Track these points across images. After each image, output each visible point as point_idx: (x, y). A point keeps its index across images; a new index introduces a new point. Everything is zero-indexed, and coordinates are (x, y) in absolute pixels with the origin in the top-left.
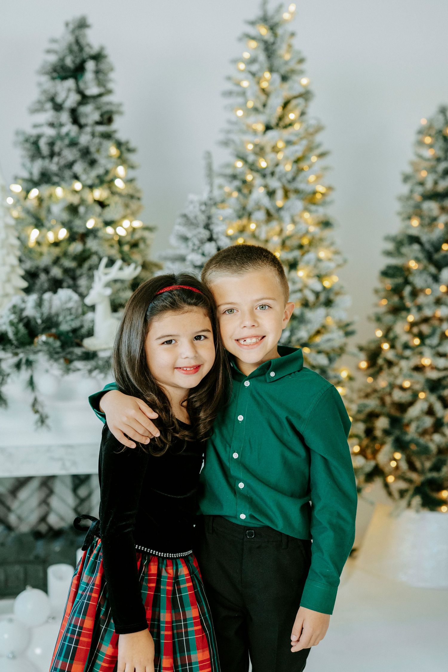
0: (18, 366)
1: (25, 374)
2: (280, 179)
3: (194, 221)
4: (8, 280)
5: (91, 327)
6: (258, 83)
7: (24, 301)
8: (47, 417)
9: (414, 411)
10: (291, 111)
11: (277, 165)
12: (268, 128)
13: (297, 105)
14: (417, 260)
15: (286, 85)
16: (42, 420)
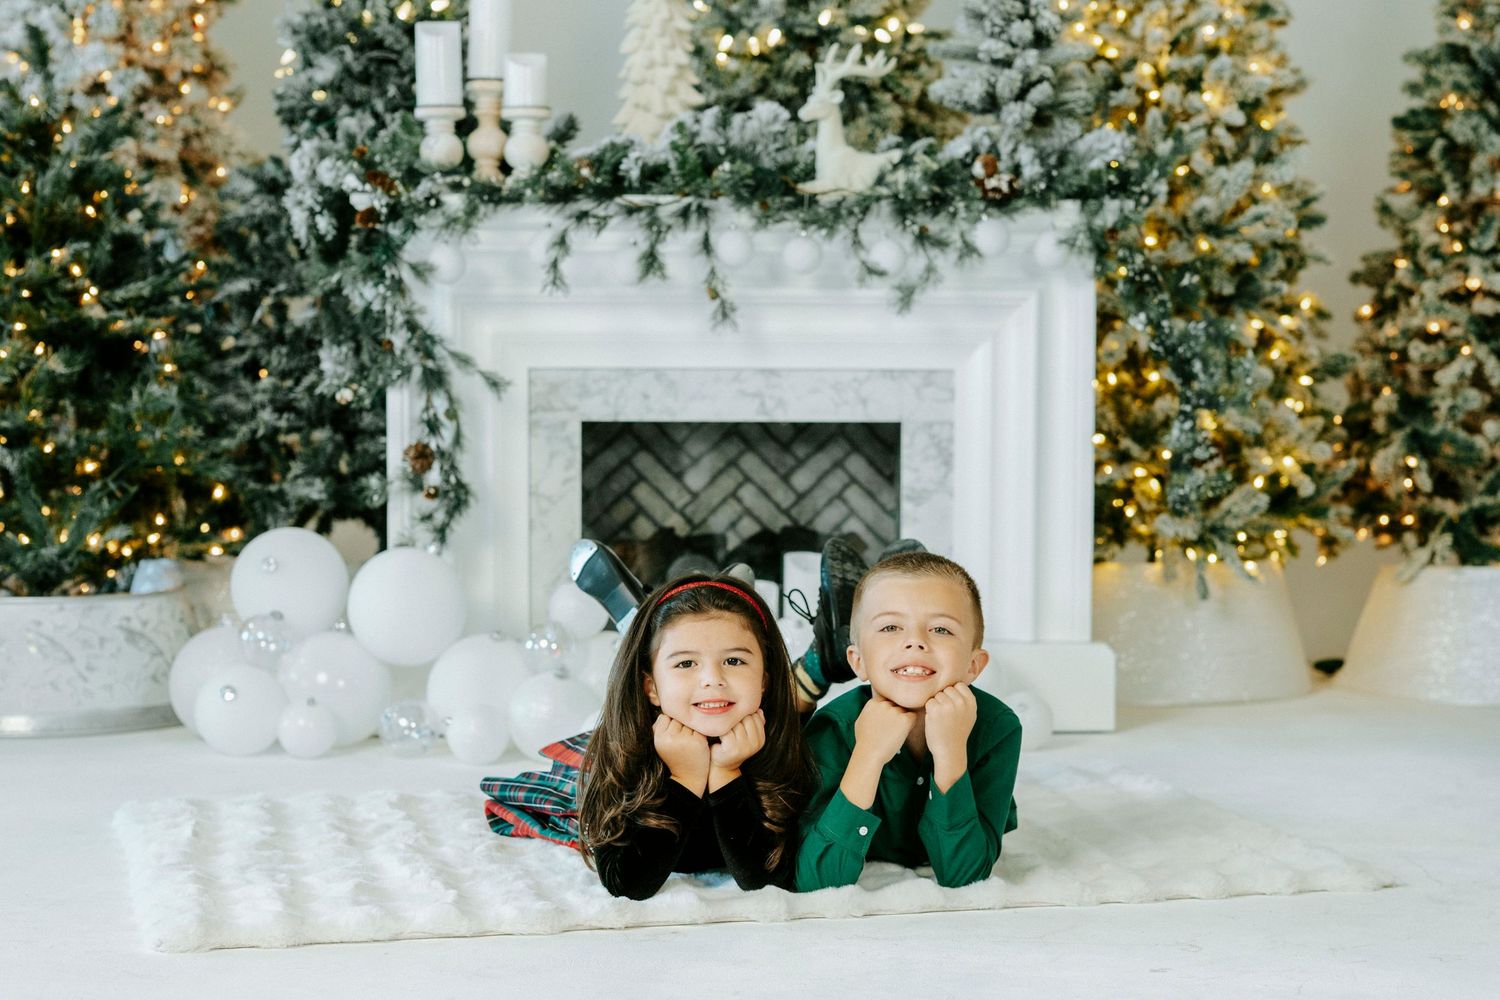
0: (685, 214)
1: (693, 235)
4: (671, 92)
5: (809, 161)
7: (697, 121)
8: (733, 310)
9: (1446, 377)
14: (1458, 88)
16: (725, 312)
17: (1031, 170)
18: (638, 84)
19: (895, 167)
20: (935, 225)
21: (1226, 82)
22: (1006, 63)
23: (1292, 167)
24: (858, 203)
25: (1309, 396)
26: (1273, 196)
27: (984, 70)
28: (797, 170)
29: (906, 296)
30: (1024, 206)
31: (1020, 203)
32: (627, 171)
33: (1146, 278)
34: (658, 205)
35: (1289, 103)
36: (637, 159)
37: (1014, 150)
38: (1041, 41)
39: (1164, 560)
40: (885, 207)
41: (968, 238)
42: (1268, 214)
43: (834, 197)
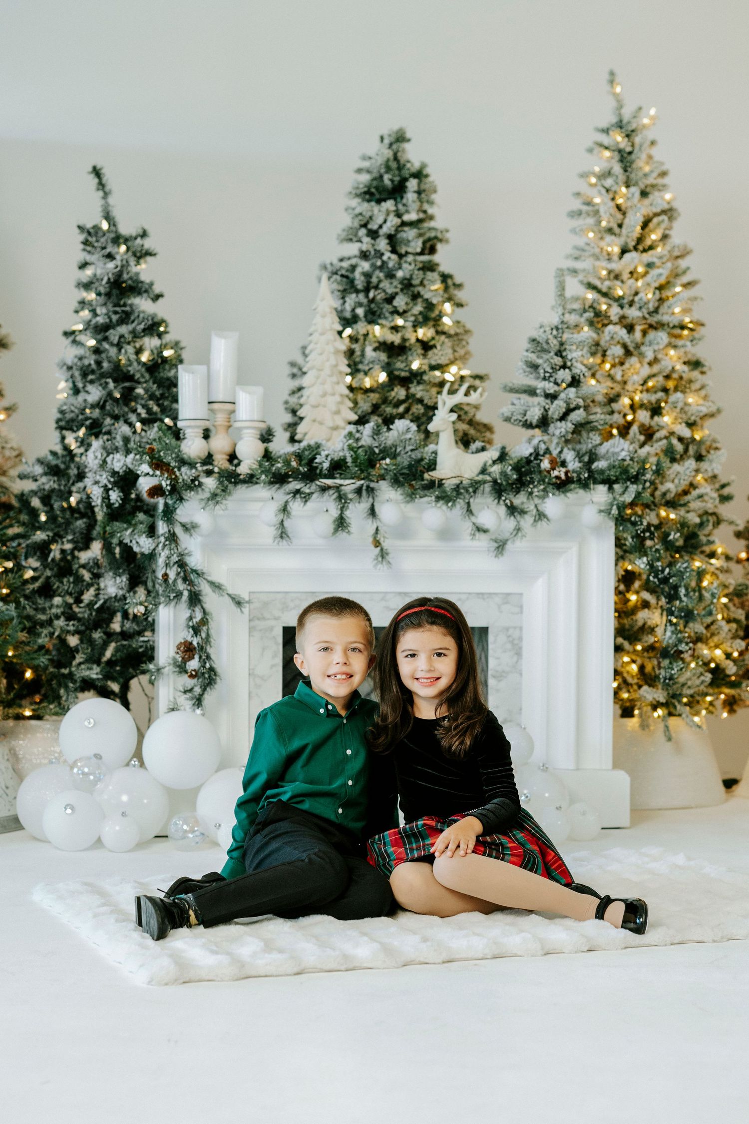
0: (359, 491)
1: (365, 505)
2: (640, 308)
3: (545, 346)
4: (338, 412)
5: (432, 458)
6: (613, 199)
7: (358, 431)
8: (387, 554)
10: (652, 231)
11: (636, 294)
12: (624, 251)
13: (659, 224)
15: (646, 202)
16: (383, 554)
17: (573, 465)
18: (315, 407)
19: (494, 462)
20: (519, 500)
21: (678, 410)
22: (553, 397)
23: (716, 464)
24: (471, 485)
25: (725, 610)
26: (702, 482)
27: (541, 400)
28: (423, 463)
29: (501, 546)
30: (575, 488)
31: (573, 486)
32: (320, 463)
33: (647, 534)
34: (341, 485)
35: (708, 423)
36: (327, 456)
37: (561, 452)
38: (575, 382)
39: (641, 715)
40: (488, 487)
41: (540, 508)
42: (707, 494)
43: (456, 481)
